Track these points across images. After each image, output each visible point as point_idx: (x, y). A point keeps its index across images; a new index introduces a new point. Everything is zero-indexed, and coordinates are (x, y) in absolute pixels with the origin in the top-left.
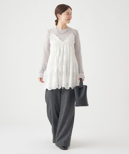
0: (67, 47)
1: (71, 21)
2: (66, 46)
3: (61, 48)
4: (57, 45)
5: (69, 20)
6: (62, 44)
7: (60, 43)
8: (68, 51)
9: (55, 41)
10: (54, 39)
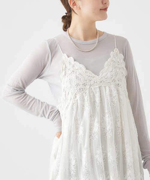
0: (111, 91)
1: (108, 12)
2: (107, 88)
3: (94, 95)
4: (82, 86)
5: (103, 11)
6: (97, 82)
7: (91, 81)
8: (114, 101)
9: (76, 77)
10: (69, 70)
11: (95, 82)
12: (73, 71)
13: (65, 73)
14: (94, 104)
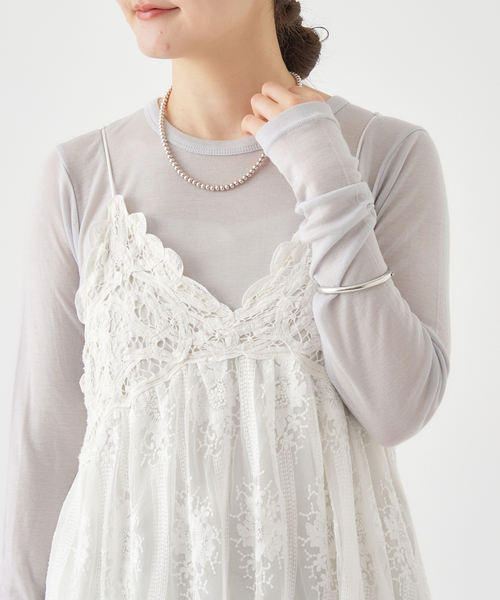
0: (282, 381)
2: (268, 369)
6: (222, 340)
7: (196, 330)
8: (295, 430)
9: (135, 307)
10: (118, 270)
11: (217, 336)
12: (131, 277)
13: (98, 282)
14: (201, 436)
